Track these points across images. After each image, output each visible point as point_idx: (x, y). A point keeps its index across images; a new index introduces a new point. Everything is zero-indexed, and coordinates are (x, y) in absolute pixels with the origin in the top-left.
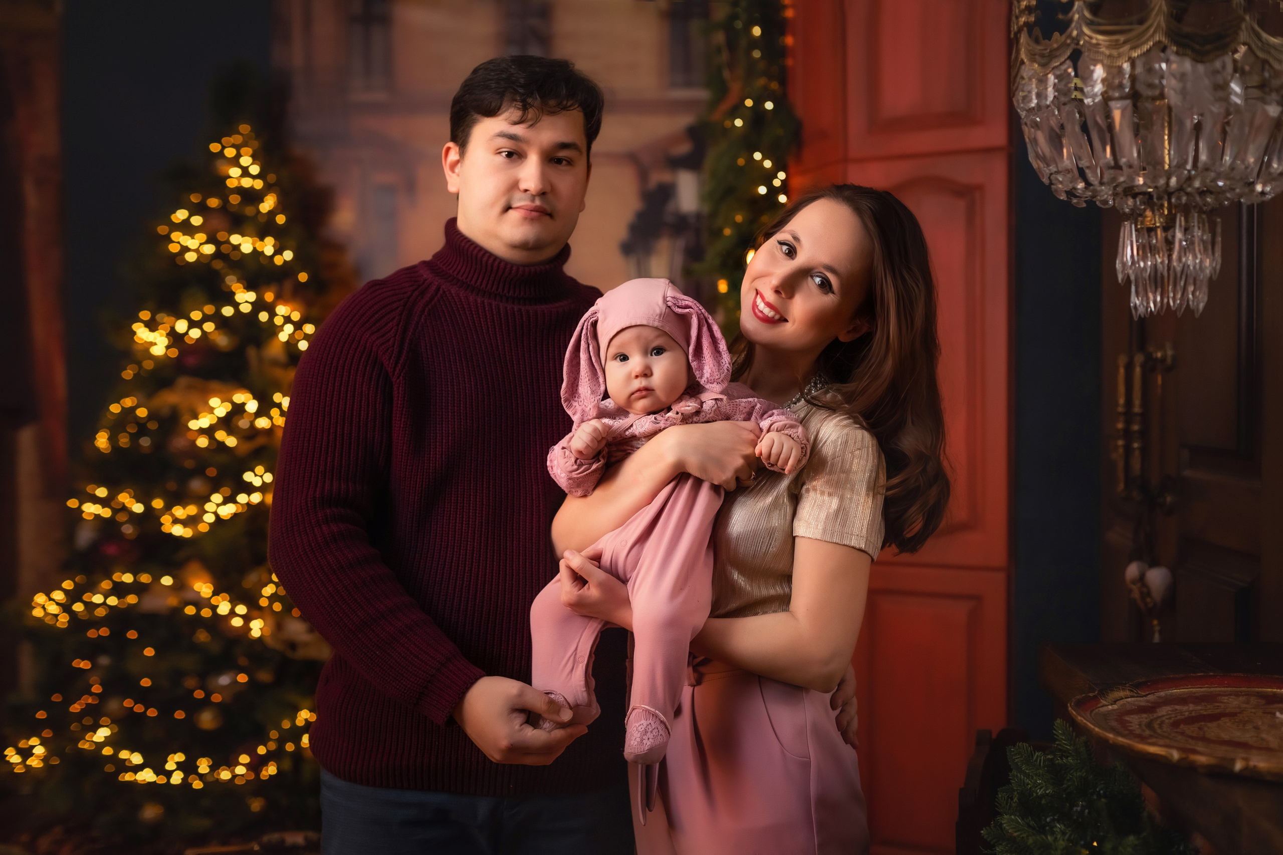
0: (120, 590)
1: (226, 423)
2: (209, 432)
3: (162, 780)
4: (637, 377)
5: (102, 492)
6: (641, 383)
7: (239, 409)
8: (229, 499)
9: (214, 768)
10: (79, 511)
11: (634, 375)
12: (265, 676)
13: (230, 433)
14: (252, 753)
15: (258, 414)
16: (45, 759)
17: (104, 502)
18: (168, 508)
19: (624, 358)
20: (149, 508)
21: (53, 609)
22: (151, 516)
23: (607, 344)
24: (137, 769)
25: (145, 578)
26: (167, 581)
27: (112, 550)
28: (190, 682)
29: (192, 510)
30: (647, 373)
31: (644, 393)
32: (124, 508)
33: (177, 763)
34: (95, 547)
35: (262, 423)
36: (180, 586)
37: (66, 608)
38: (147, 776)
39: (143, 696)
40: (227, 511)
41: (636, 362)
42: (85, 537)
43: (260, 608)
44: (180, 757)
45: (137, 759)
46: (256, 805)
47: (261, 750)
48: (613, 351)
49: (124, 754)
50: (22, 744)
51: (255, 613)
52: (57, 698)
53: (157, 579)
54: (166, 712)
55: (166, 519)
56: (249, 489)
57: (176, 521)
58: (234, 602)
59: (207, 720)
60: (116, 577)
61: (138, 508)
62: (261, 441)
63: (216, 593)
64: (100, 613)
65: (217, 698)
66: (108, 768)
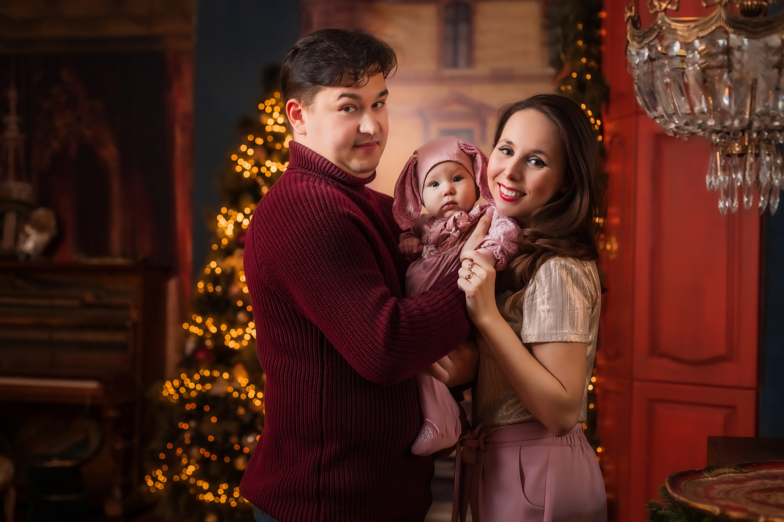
4: (446, 195)
6: (449, 199)
11: (443, 194)
18: (228, 330)
19: (435, 184)
20: (219, 331)
22: (219, 337)
23: (425, 176)
24: (205, 492)
25: (216, 373)
26: (226, 376)
28: (233, 440)
29: (240, 331)
30: (452, 193)
31: (451, 206)
33: (224, 490)
36: (232, 379)
38: (209, 497)
41: (444, 186)
45: (207, 486)
48: (428, 180)
49: (203, 484)
53: (221, 374)
54: (221, 458)
55: (227, 337)
57: (232, 338)
59: (241, 464)
60: (201, 372)
61: (214, 330)
64: (194, 394)
65: (247, 450)
66: (192, 491)
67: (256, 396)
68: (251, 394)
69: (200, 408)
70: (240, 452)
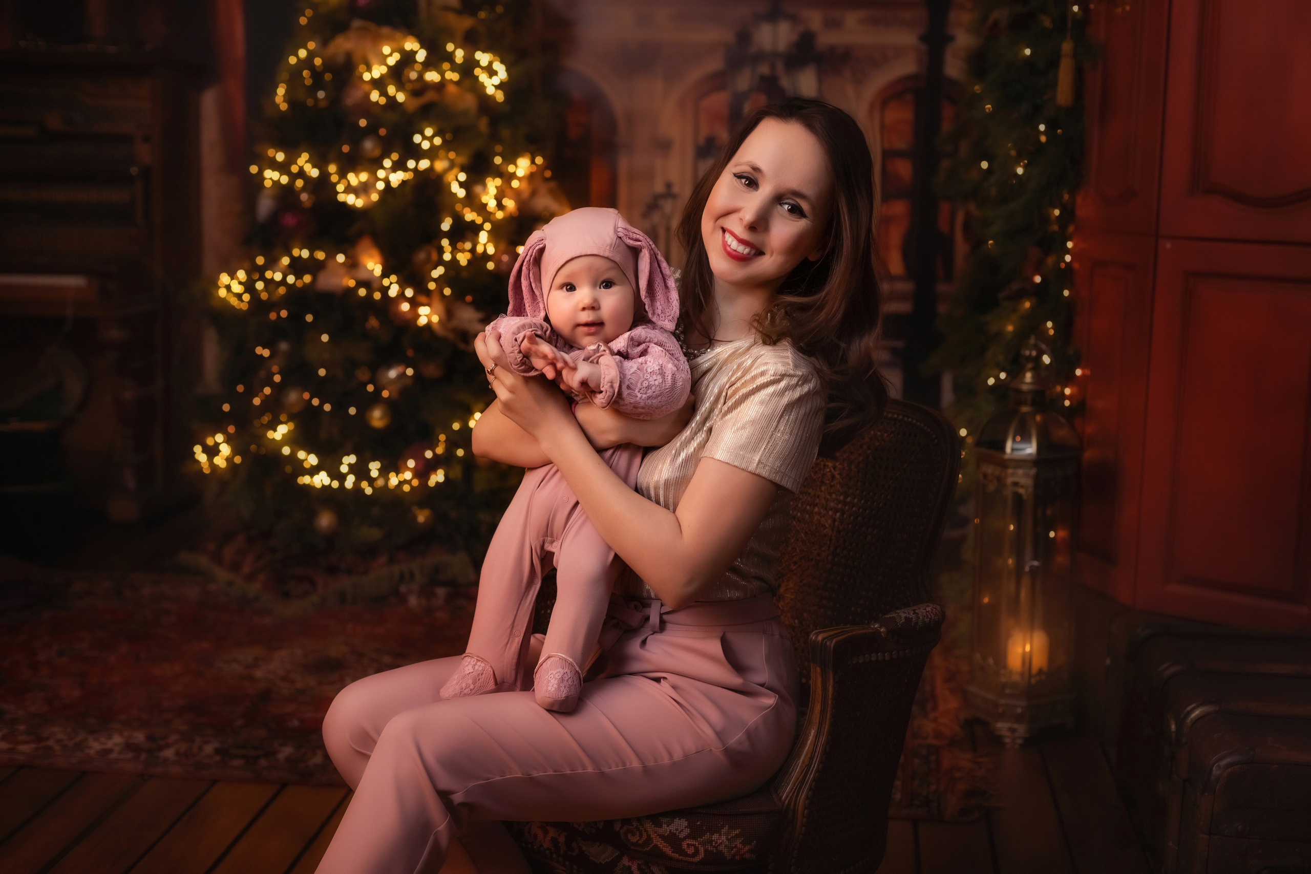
0: (297, 267)
1: (397, 74)
2: (379, 84)
3: (335, 484)
5: (280, 157)
7: (408, 58)
8: (399, 166)
9: (384, 472)
10: (260, 176)
12: (432, 370)
13: (400, 87)
14: (419, 458)
15: (428, 65)
16: (229, 460)
17: (283, 168)
18: (343, 175)
20: (324, 175)
21: (237, 288)
22: (323, 186)
24: (313, 471)
25: (320, 255)
26: (341, 258)
27: (290, 220)
28: (362, 374)
29: (364, 177)
32: (301, 174)
33: (350, 465)
34: (275, 217)
35: (432, 76)
36: (353, 265)
37: (249, 286)
38: (321, 479)
39: (320, 388)
40: (396, 178)
42: (265, 206)
43: (428, 293)
44: (351, 459)
45: (313, 460)
46: (422, 517)
47: (429, 454)
49: (301, 455)
50: (210, 442)
51: (423, 299)
52: (240, 388)
53: (331, 256)
54: (340, 407)
55: (340, 188)
56: (417, 153)
57: (349, 189)
58: (403, 283)
59: (377, 417)
60: (296, 252)
61: (314, 173)
62: (430, 96)
63: (385, 274)
64: (282, 290)
65: (385, 394)
66: (288, 469)
67: (401, 296)
68: (394, 291)
69: (296, 317)
70: (375, 398)
